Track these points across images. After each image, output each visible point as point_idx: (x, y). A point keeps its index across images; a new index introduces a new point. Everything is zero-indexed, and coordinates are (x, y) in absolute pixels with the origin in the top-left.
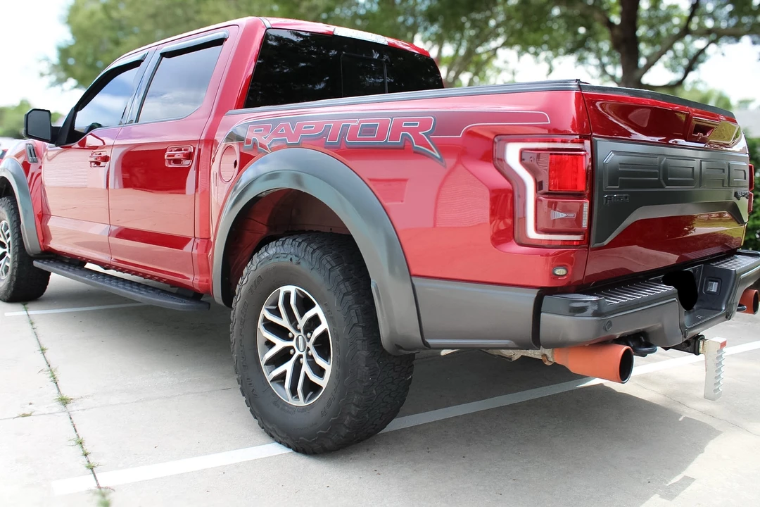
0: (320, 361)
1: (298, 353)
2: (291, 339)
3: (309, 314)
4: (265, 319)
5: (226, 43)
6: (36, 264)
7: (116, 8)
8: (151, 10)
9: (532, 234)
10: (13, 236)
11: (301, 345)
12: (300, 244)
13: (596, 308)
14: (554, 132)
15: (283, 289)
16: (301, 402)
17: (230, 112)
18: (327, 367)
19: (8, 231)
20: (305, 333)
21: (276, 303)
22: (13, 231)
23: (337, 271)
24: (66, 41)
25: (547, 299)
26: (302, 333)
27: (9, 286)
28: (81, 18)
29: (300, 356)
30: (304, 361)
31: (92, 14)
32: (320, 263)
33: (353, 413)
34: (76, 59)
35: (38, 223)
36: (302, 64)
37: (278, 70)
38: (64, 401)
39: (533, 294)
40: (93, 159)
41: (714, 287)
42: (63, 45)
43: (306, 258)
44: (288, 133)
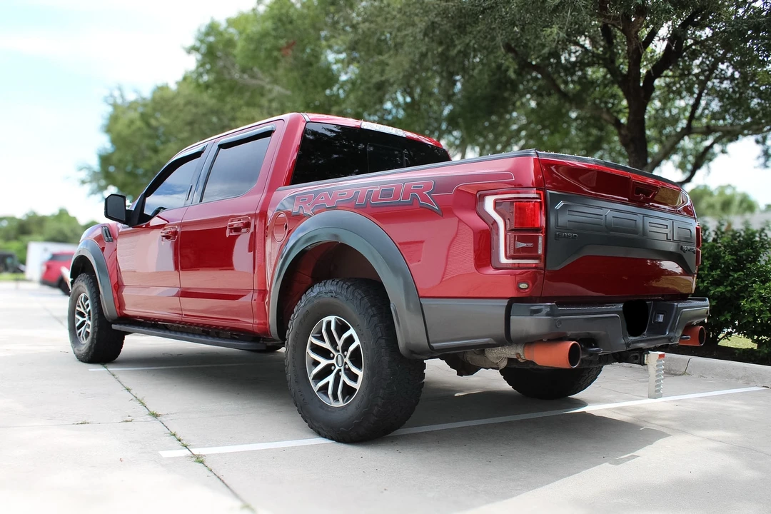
0: (354, 370)
1: (337, 368)
2: (332, 358)
3: (345, 335)
4: (312, 344)
5: (274, 135)
6: (115, 327)
7: (152, 116)
8: (189, 118)
9: (503, 260)
10: (93, 305)
11: (340, 361)
12: (338, 282)
13: (548, 309)
14: (518, 186)
15: (325, 320)
16: (341, 404)
17: (279, 188)
18: (360, 373)
19: (88, 302)
20: (343, 352)
21: (320, 332)
22: (92, 300)
23: (366, 300)
24: (105, 149)
25: (515, 306)
26: (341, 353)
27: (90, 347)
28: (120, 126)
29: (340, 370)
30: (342, 373)
31: (132, 122)
32: (353, 295)
33: (380, 403)
34: (117, 167)
35: (115, 295)
36: (336, 156)
37: (313, 161)
38: (155, 415)
39: (505, 302)
40: (163, 234)
41: (661, 319)
42: (104, 153)
43: (343, 292)
44: (327, 199)
